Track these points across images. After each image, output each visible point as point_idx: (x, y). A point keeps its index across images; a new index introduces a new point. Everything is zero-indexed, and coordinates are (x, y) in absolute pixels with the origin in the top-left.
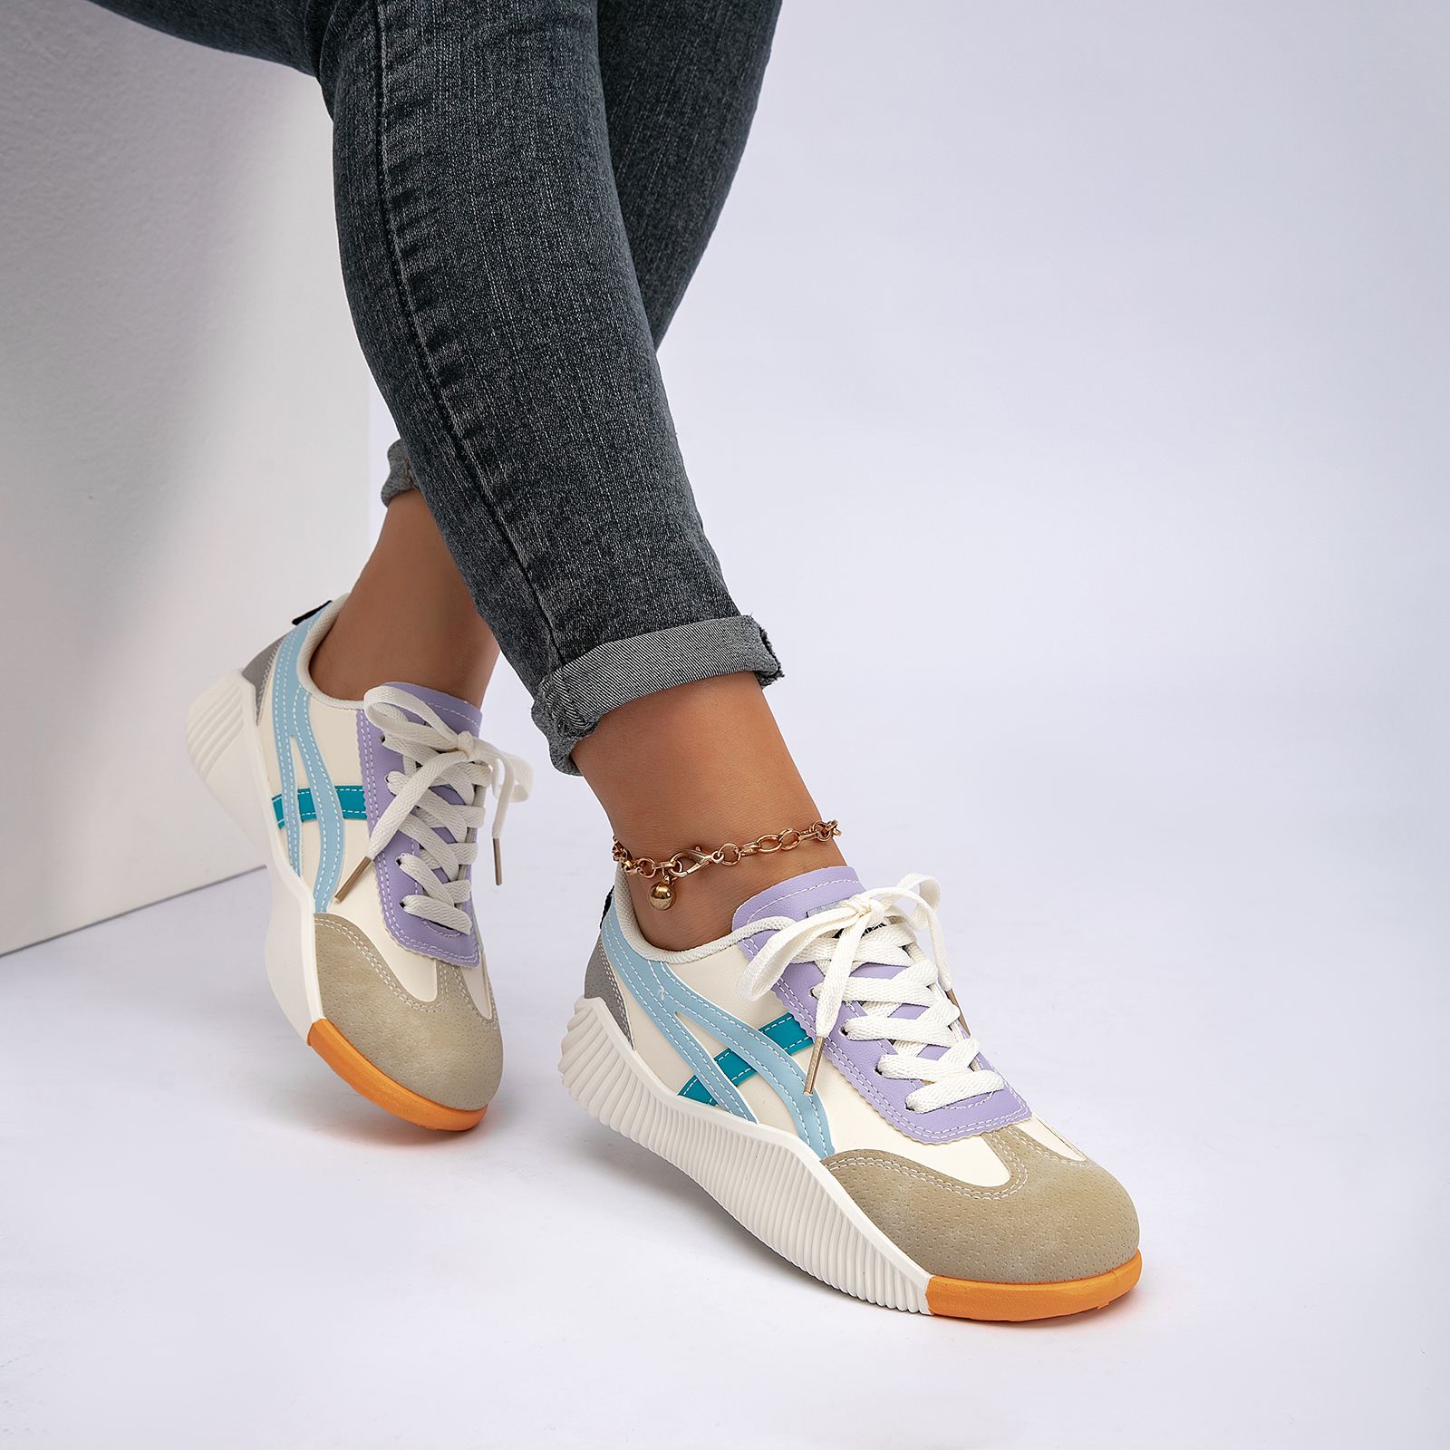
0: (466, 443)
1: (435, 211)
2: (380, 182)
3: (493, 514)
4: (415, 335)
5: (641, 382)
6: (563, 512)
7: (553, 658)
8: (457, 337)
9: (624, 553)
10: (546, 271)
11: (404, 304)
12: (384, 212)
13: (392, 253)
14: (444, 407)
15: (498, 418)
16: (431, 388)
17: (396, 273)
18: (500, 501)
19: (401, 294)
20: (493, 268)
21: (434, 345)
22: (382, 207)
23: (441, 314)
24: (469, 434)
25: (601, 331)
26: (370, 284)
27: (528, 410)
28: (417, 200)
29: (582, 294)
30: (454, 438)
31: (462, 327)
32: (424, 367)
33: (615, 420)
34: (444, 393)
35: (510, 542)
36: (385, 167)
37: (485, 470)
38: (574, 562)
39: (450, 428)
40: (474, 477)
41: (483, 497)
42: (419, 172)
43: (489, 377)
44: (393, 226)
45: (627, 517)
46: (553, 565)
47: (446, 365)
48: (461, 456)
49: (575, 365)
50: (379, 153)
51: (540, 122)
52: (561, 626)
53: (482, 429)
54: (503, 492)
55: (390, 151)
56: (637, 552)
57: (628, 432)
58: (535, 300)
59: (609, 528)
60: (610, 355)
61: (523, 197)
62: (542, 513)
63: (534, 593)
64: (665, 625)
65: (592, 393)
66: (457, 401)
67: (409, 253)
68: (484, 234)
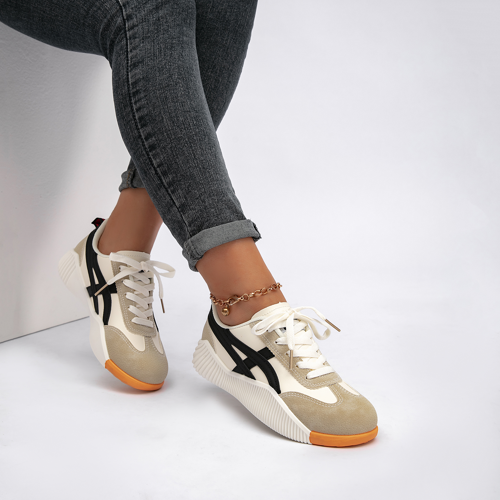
0: (158, 169)
1: (146, 96)
2: (128, 88)
3: (167, 191)
5: (212, 147)
6: (189, 189)
7: (188, 235)
9: (208, 202)
10: (181, 114)
11: (137, 126)
12: (130, 97)
13: (133, 110)
14: (151, 158)
16: (146, 152)
17: (134, 116)
18: (169, 187)
19: (136, 123)
21: (147, 139)
22: (129, 96)
23: (149, 129)
24: (159, 166)
25: (199, 132)
26: (126, 120)
28: (140, 93)
29: (193, 120)
30: (154, 167)
32: (144, 145)
33: (204, 160)
34: (150, 154)
35: (173, 200)
36: (130, 83)
38: (193, 205)
39: (153, 165)
40: (161, 180)
41: (164, 186)
42: (141, 84)
43: (164, 148)
44: (133, 101)
45: (209, 190)
46: (186, 206)
48: (157, 173)
50: (128, 78)
51: (178, 67)
52: (190, 225)
53: (163, 164)
54: (170, 184)
55: (131, 78)
56: (213, 201)
58: (178, 123)
59: (204, 194)
60: (202, 139)
62: (182, 190)
63: (181, 216)
67: (138, 110)
68: (161, 103)
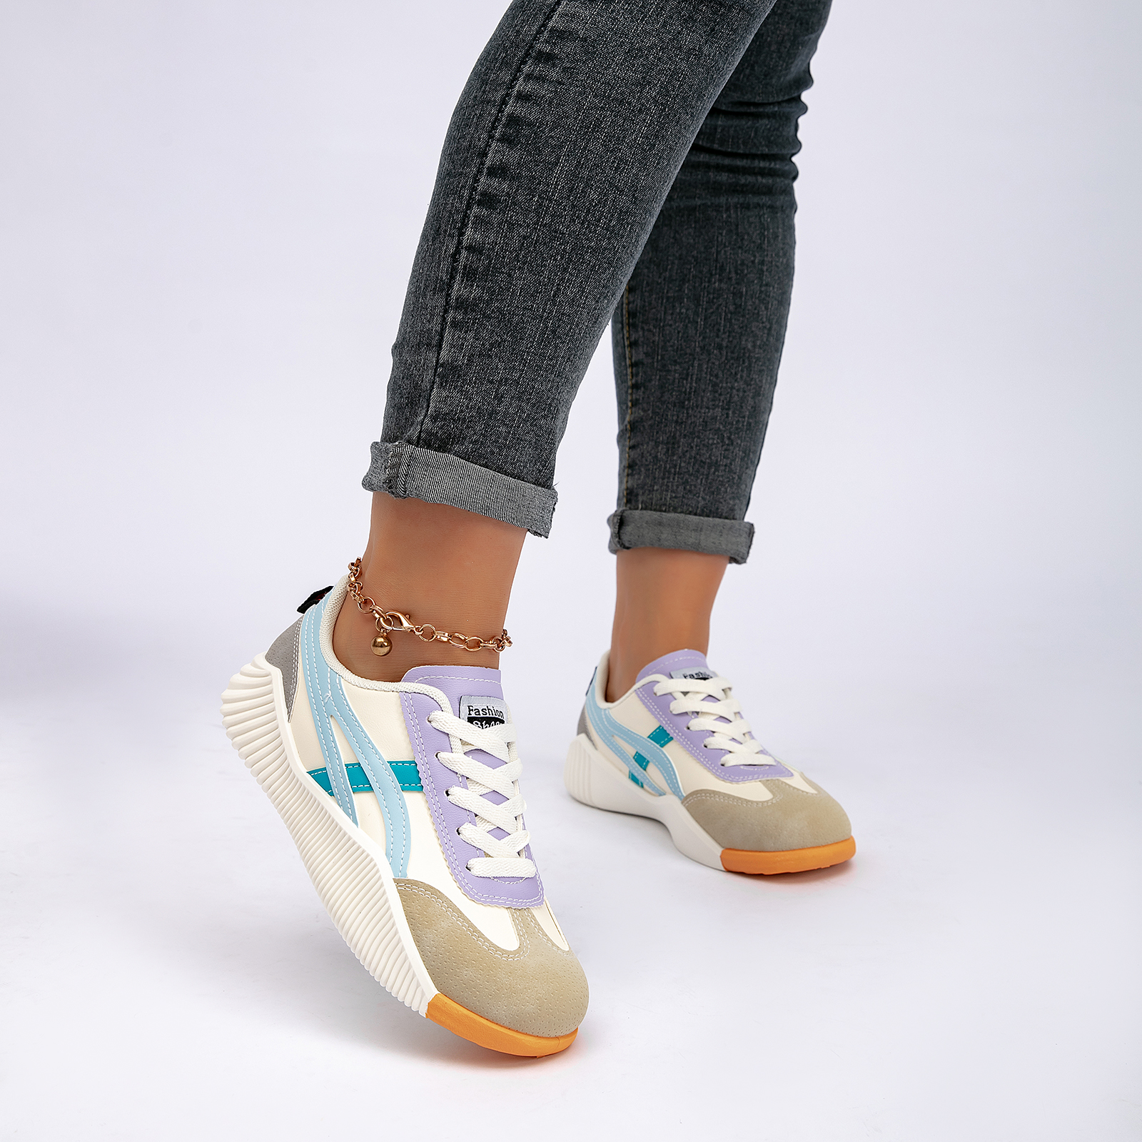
4: (485, 155)
8: (510, 180)
15: (496, 256)
20: (568, 155)
27: (520, 267)
31: (518, 177)
37: (463, 281)
47: (490, 193)
49: (571, 260)
57: (571, 328)
61: (625, 120)
64: (499, 470)
65: (568, 287)
66: (479, 221)
